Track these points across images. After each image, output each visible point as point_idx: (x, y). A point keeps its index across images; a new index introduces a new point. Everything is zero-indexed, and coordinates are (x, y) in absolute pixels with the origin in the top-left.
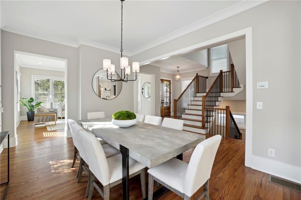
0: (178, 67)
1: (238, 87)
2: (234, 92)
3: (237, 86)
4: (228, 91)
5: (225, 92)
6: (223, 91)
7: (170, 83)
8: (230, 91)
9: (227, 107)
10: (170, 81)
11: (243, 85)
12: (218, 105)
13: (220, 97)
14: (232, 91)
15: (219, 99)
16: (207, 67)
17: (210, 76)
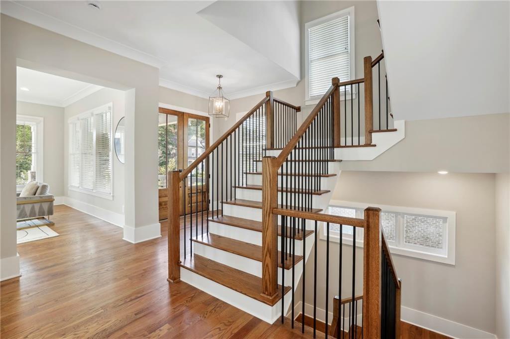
0: (220, 77)
1: (388, 130)
2: (375, 146)
3: (384, 127)
4: (356, 143)
5: (346, 146)
6: (342, 143)
7: (208, 126)
8: (363, 142)
9: (368, 210)
10: (207, 119)
11: (403, 122)
12: (326, 189)
13: (333, 160)
14: (369, 144)
15: (332, 167)
16: (299, 79)
17: (307, 103)
